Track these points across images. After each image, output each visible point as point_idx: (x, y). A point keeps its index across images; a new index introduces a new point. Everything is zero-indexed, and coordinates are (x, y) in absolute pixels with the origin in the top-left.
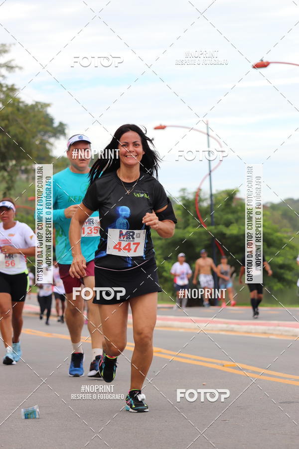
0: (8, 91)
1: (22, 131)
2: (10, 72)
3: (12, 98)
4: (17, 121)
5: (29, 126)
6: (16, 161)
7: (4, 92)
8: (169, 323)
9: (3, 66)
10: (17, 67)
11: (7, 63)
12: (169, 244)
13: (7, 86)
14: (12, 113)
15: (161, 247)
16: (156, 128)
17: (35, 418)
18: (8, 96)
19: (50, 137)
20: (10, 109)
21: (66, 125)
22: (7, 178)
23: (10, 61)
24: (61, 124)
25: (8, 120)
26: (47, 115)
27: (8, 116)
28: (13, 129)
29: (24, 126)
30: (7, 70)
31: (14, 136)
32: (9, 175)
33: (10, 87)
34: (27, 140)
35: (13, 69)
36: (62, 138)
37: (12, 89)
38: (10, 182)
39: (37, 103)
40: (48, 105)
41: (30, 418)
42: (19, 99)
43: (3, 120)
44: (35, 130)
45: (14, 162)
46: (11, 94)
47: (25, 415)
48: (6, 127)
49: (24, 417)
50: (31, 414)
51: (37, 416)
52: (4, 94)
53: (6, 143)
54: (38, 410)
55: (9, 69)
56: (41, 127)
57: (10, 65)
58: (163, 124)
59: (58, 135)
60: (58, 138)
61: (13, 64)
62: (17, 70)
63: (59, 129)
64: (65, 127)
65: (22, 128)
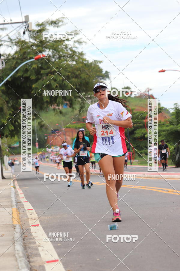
0: (79, 55)
1: (87, 76)
2: (80, 45)
3: (82, 59)
4: (85, 71)
5: (91, 73)
6: (85, 92)
7: (77, 56)
8: (173, 176)
9: (76, 42)
10: (84, 42)
11: (78, 40)
12: (169, 133)
13: (79, 53)
14: (82, 67)
15: (165, 135)
16: (159, 72)
17: (116, 229)
18: (79, 58)
19: (100, 79)
20: (81, 65)
21: (109, 72)
22: (81, 102)
23: (80, 39)
24: (107, 72)
25: (80, 71)
26: (99, 67)
27: (80, 68)
28: (83, 76)
29: (89, 73)
30: (78, 44)
31: (84, 79)
32: (82, 100)
33: (80, 53)
34: (91, 81)
35: (82, 43)
36: (107, 79)
37: (82, 54)
38: (82, 104)
39: (95, 61)
40: (100, 62)
41: (113, 230)
42: (86, 59)
43: (77, 71)
44: (95, 75)
45: (84, 93)
46: (81, 57)
47: (110, 228)
48: (79, 74)
49: (109, 229)
50: (113, 227)
51: (117, 229)
52: (77, 57)
53: (79, 83)
54: (117, 225)
55: (79, 43)
56: (98, 74)
57: (80, 41)
58: (163, 69)
59: (105, 78)
60: (105, 80)
61: (81, 40)
62: (84, 43)
63: (106, 74)
64: (109, 73)
65: (88, 74)
